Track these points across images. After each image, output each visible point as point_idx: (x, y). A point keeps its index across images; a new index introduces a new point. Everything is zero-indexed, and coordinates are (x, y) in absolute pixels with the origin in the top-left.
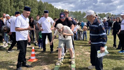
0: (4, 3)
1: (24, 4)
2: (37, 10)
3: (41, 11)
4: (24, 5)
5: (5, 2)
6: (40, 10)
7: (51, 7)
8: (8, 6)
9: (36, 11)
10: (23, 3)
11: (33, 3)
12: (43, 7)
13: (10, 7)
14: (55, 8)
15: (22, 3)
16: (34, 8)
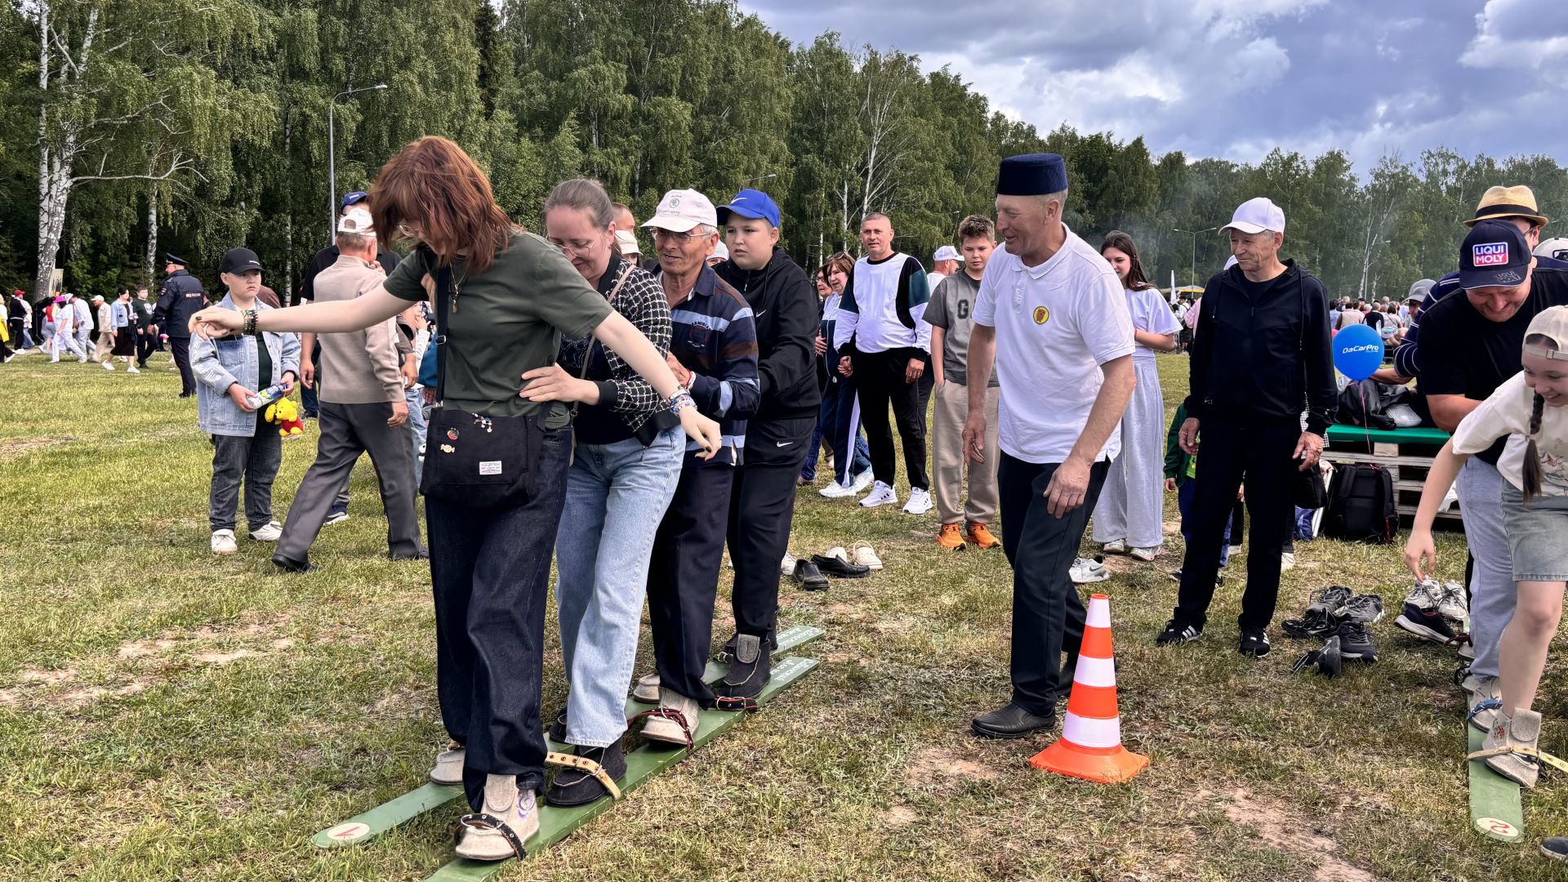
0: (422, 78)
1: (632, 89)
2: (775, 160)
3: (823, 170)
4: (629, 101)
5: (433, 74)
6: (808, 159)
7: (949, 111)
8: (467, 110)
9: (765, 161)
10: (624, 81)
11: (738, 66)
12: (855, 120)
13: (484, 126)
14: (999, 117)
15: (614, 73)
16: (741, 128)
